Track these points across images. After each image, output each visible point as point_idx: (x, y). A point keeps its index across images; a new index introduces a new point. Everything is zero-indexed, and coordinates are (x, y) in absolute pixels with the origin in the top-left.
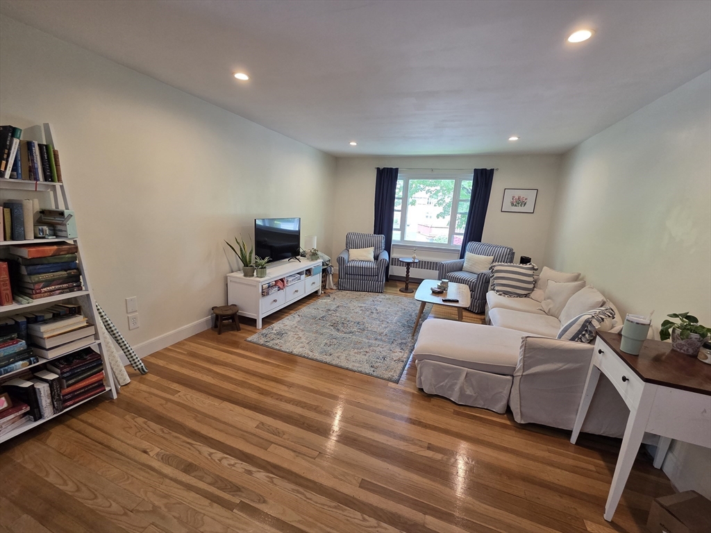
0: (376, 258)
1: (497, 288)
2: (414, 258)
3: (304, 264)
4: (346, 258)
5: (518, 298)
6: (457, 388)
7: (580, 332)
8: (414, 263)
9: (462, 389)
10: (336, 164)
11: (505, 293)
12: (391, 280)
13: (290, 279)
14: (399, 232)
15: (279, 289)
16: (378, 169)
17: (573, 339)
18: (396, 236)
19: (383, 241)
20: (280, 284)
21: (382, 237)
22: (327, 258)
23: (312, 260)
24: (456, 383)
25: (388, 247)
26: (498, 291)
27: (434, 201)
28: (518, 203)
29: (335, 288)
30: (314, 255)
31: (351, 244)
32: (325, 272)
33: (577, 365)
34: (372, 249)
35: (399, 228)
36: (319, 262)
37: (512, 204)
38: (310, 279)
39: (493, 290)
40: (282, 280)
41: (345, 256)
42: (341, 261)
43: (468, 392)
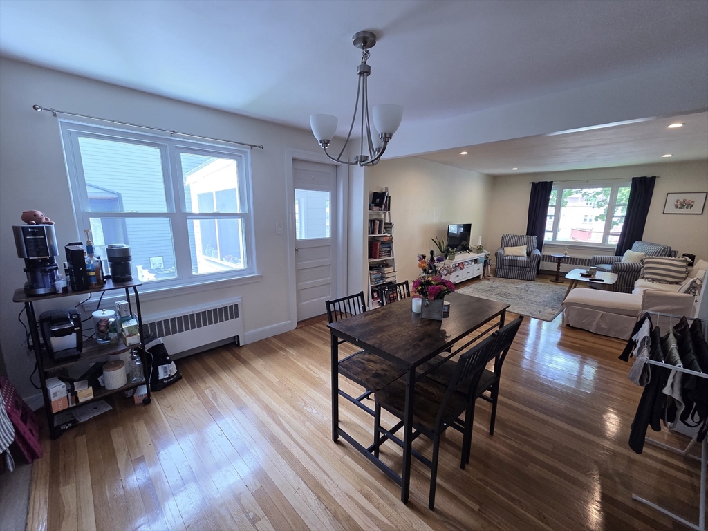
0: (529, 254)
1: (646, 276)
2: (566, 254)
3: (473, 256)
4: (503, 253)
5: (668, 285)
6: (595, 323)
7: (689, 289)
8: (565, 258)
9: (598, 324)
10: (495, 182)
11: (654, 280)
12: (541, 274)
13: (466, 264)
14: (552, 234)
15: (461, 269)
16: (533, 183)
17: (685, 293)
18: (548, 237)
19: (536, 241)
20: (461, 266)
21: (535, 238)
22: (488, 253)
23: (478, 253)
24: (594, 321)
25: (540, 245)
26: (647, 278)
27: (594, 202)
28: (684, 206)
29: (491, 275)
30: (479, 250)
31: (505, 242)
32: (486, 263)
33: (683, 307)
34: (525, 247)
35: (551, 230)
36: (482, 255)
37: (677, 207)
38: (477, 266)
39: (643, 278)
40: (462, 263)
41: (501, 251)
42: (498, 255)
43: (603, 326)
